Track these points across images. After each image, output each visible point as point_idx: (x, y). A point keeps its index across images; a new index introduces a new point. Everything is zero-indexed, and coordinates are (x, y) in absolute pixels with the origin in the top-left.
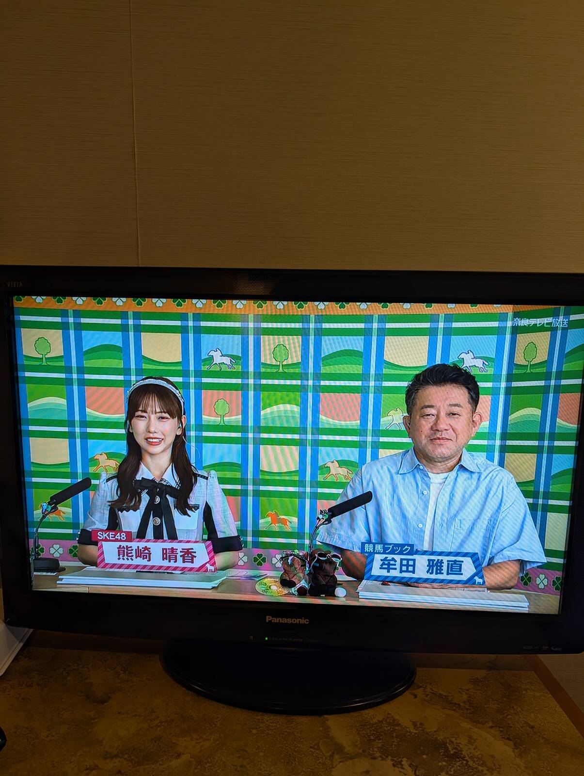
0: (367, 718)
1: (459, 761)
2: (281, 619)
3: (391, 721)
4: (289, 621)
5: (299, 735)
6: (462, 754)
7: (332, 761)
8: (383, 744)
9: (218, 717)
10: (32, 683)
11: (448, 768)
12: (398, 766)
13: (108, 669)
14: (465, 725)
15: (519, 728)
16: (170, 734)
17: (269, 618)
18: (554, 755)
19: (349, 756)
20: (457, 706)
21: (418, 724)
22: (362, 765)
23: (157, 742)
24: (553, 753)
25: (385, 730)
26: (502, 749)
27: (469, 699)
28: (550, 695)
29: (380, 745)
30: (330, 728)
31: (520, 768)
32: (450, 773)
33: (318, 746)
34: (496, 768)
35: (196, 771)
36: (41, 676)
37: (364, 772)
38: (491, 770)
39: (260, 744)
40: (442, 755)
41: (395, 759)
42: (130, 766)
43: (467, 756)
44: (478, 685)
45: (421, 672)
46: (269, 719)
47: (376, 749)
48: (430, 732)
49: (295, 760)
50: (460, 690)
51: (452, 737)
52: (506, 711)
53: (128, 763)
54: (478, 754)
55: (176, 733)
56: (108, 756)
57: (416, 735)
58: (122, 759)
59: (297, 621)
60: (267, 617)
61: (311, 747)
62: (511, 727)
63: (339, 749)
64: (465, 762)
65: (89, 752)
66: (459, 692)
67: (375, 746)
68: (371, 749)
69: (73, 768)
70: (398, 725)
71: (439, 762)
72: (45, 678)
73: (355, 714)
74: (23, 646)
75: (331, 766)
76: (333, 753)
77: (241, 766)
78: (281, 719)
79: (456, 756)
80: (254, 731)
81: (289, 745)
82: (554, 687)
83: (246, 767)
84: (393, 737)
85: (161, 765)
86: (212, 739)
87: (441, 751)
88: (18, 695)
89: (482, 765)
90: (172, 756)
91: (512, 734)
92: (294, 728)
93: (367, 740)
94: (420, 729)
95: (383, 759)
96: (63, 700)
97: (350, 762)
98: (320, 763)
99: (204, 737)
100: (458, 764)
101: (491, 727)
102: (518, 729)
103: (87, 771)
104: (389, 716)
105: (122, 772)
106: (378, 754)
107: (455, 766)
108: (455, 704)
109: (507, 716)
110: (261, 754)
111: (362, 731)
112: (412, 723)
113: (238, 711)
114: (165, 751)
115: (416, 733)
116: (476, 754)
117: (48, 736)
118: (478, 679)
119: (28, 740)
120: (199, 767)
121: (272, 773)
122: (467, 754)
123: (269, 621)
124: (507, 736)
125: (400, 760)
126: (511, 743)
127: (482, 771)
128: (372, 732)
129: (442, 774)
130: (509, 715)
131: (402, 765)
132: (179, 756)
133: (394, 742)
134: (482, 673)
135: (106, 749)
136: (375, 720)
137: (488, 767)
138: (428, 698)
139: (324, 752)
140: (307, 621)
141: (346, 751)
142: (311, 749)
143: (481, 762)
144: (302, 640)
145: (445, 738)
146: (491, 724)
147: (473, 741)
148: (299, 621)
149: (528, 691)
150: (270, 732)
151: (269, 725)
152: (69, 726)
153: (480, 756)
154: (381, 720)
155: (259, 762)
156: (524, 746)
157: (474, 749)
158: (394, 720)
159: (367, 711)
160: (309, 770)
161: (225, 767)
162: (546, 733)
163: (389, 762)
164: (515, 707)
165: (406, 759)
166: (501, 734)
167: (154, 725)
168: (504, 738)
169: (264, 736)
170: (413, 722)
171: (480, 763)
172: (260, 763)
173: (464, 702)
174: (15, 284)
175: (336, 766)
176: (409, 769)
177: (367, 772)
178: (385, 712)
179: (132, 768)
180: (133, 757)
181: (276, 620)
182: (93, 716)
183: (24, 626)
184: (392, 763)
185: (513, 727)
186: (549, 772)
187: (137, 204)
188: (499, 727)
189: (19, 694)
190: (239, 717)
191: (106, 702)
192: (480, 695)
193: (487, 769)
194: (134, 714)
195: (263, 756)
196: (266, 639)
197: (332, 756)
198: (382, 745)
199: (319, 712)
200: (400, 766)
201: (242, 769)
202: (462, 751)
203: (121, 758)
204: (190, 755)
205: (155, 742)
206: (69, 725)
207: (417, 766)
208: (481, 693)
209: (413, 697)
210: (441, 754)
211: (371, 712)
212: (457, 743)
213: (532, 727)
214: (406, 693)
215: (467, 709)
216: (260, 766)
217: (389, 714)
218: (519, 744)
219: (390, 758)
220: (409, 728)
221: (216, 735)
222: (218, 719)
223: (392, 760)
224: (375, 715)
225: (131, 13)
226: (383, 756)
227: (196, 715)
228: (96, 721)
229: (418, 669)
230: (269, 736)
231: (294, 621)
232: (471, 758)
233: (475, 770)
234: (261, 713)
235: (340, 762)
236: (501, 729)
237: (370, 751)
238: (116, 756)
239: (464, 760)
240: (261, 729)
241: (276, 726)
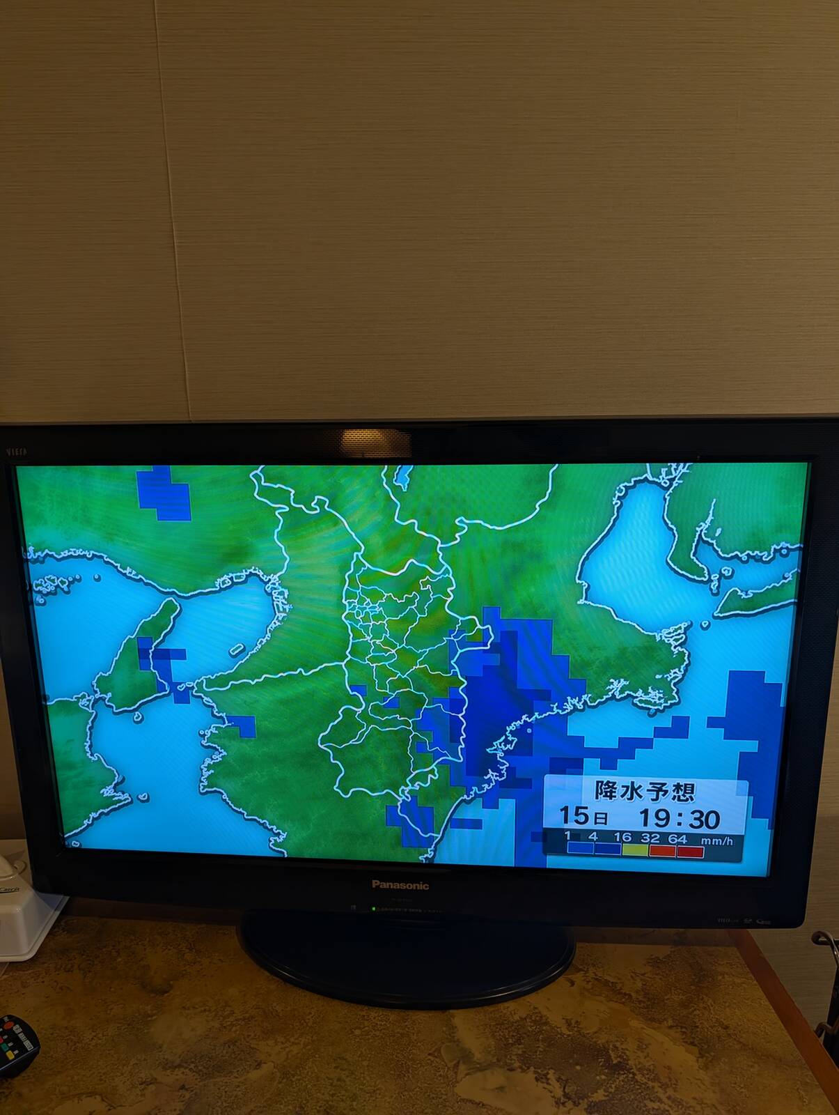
0: (505, 1014)
1: (623, 1074)
2: (391, 884)
3: (538, 1018)
4: (403, 886)
5: (415, 1038)
6: (628, 1064)
7: (456, 1073)
8: (524, 1050)
9: (310, 1013)
10: (72, 967)
11: (608, 1083)
12: (542, 1080)
13: (169, 947)
14: (634, 1023)
15: (707, 1028)
16: (249, 1036)
17: (376, 883)
18: (752, 1066)
19: (478, 1066)
20: (627, 997)
21: (573, 1022)
22: (496, 1078)
23: (231, 1047)
24: (750, 1063)
25: (529, 1031)
26: (681, 1057)
27: (644, 987)
28: (755, 982)
29: (520, 1052)
30: (456, 1027)
31: (704, 1085)
32: (610, 1090)
33: (440, 1052)
34: (671, 1084)
35: (280, 1086)
36: (84, 957)
37: (497, 1089)
38: (664, 1086)
39: (363, 1050)
40: (602, 1066)
41: (539, 1071)
42: (196, 1079)
43: (634, 1067)
44: (658, 967)
45: (582, 949)
46: (376, 1015)
47: (513, 1057)
48: (588, 1034)
49: (409, 1072)
50: (633, 975)
51: (617, 1041)
52: (693, 1005)
53: (194, 1076)
54: (649, 1064)
55: (255, 1035)
56: (168, 1066)
57: (570, 1038)
58: (187, 1070)
59: (413, 886)
60: (374, 881)
61: (429, 1054)
62: (697, 1027)
63: (466, 1056)
64: (631, 1075)
65: (145, 1060)
66: (632, 977)
67: (514, 1053)
68: (508, 1057)
69: (125, 1082)
70: (546, 1023)
71: (597, 1075)
72: (89, 960)
73: (490, 1009)
74: (60, 914)
75: (454, 1080)
76: (458, 1063)
77: (339, 1080)
78: (393, 1015)
79: (620, 1067)
80: (357, 1032)
81: (402, 1051)
82: (761, 970)
83: (345, 1081)
84: (538, 1040)
85: (237, 1078)
86: (302, 1043)
87: (600, 1060)
88: (56, 984)
89: (653, 1080)
90: (251, 1065)
91: (698, 1037)
92: (409, 1028)
93: (504, 1045)
94: (576, 1029)
95: (523, 1071)
96: (112, 989)
97: (479, 1074)
98: (440, 1076)
99: (292, 1040)
100: (621, 1078)
101: (671, 1027)
102: (706, 1030)
103: (143, 1086)
104: (537, 1011)
105: (186, 1087)
106: (517, 1064)
107: (618, 1081)
108: (625, 994)
109: (693, 1011)
110: (365, 1063)
111: (498, 1032)
112: (564, 1021)
113: (336, 1003)
114: (241, 1060)
115: (569, 1036)
116: (647, 1065)
117: (92, 1039)
118: (658, 958)
119: (68, 1043)
120: (285, 1080)
121: (377, 1089)
122: (635, 1065)
123: (376, 886)
124: (692, 1040)
125: (545, 1072)
126: (696, 1050)
127: (653, 1087)
128: (511, 1034)
129: (599, 1091)
130: (695, 1010)
131: (548, 1079)
132: (259, 1065)
133: (538, 1047)
134: (663, 951)
135: (166, 1057)
136: (516, 1017)
137: (660, 1083)
138: (589, 986)
139: (446, 1061)
140: (426, 887)
141: (475, 1059)
142: (430, 1057)
143: (653, 1075)
144: (420, 911)
145: (607, 1042)
146: (670, 1022)
147: (644, 1046)
148: (416, 886)
149: (726, 976)
150: (377, 1033)
151: (377, 1024)
152: (120, 1025)
153: (652, 1067)
154: (524, 1016)
155: (361, 1073)
156: (712, 1054)
157: (645, 1058)
158: (541, 1017)
159: (506, 1005)
160: (426, 1085)
161: (318, 1081)
162: (744, 1035)
163: (531, 1075)
164: (706, 999)
165: (553, 1071)
166: (684, 1037)
167: (229, 1023)
168: (686, 1042)
169: (369, 1039)
170: (567, 1020)
171: (652, 1077)
172: (362, 1075)
173: (637, 992)
174: (17, 451)
175: (461, 1080)
176: (557, 1085)
177: (501, 1088)
178: (530, 1006)
179: (199, 1082)
180: (200, 1068)
181: (385, 885)
182: (149, 1012)
183: (59, 893)
184: (535, 1076)
185: (700, 1027)
186: (743, 1090)
187: (180, 317)
188: (682, 1027)
189: (55, 981)
190: (338, 1013)
191: (167, 992)
192: (660, 981)
193: (659, 1084)
194: (203, 1009)
195: (367, 1066)
196: (374, 909)
197: (457, 1066)
198: (523, 1052)
199: (443, 1007)
200: (544, 1080)
201: (339, 1083)
202: (629, 1060)
203: (186, 1068)
204: (273, 1064)
205: (229, 1047)
206: (120, 1023)
207: (567, 1081)
208: (661, 979)
209: (570, 984)
210: (601, 1064)
211: (511, 1005)
212: (622, 1049)
213: (726, 1028)
214: (561, 979)
215: (640, 1002)
216: (362, 1079)
217: (535, 1008)
218: (705, 1049)
219: (532, 1069)
220: (560, 1028)
221: (308, 1037)
222: (311, 1015)
223: (535, 1072)
224: (515, 1010)
225: (159, 44)
226: (524, 1067)
227: (282, 1010)
228: (154, 1018)
229: (579, 945)
230: (377, 1038)
231: (409, 886)
232: (640, 1070)
233: (643, 1086)
234: (366, 1008)
235: (467, 1074)
236: (684, 1030)
237: (508, 1061)
238: (179, 1066)
239: (630, 1073)
240: (367, 1028)
241: (385, 1024)
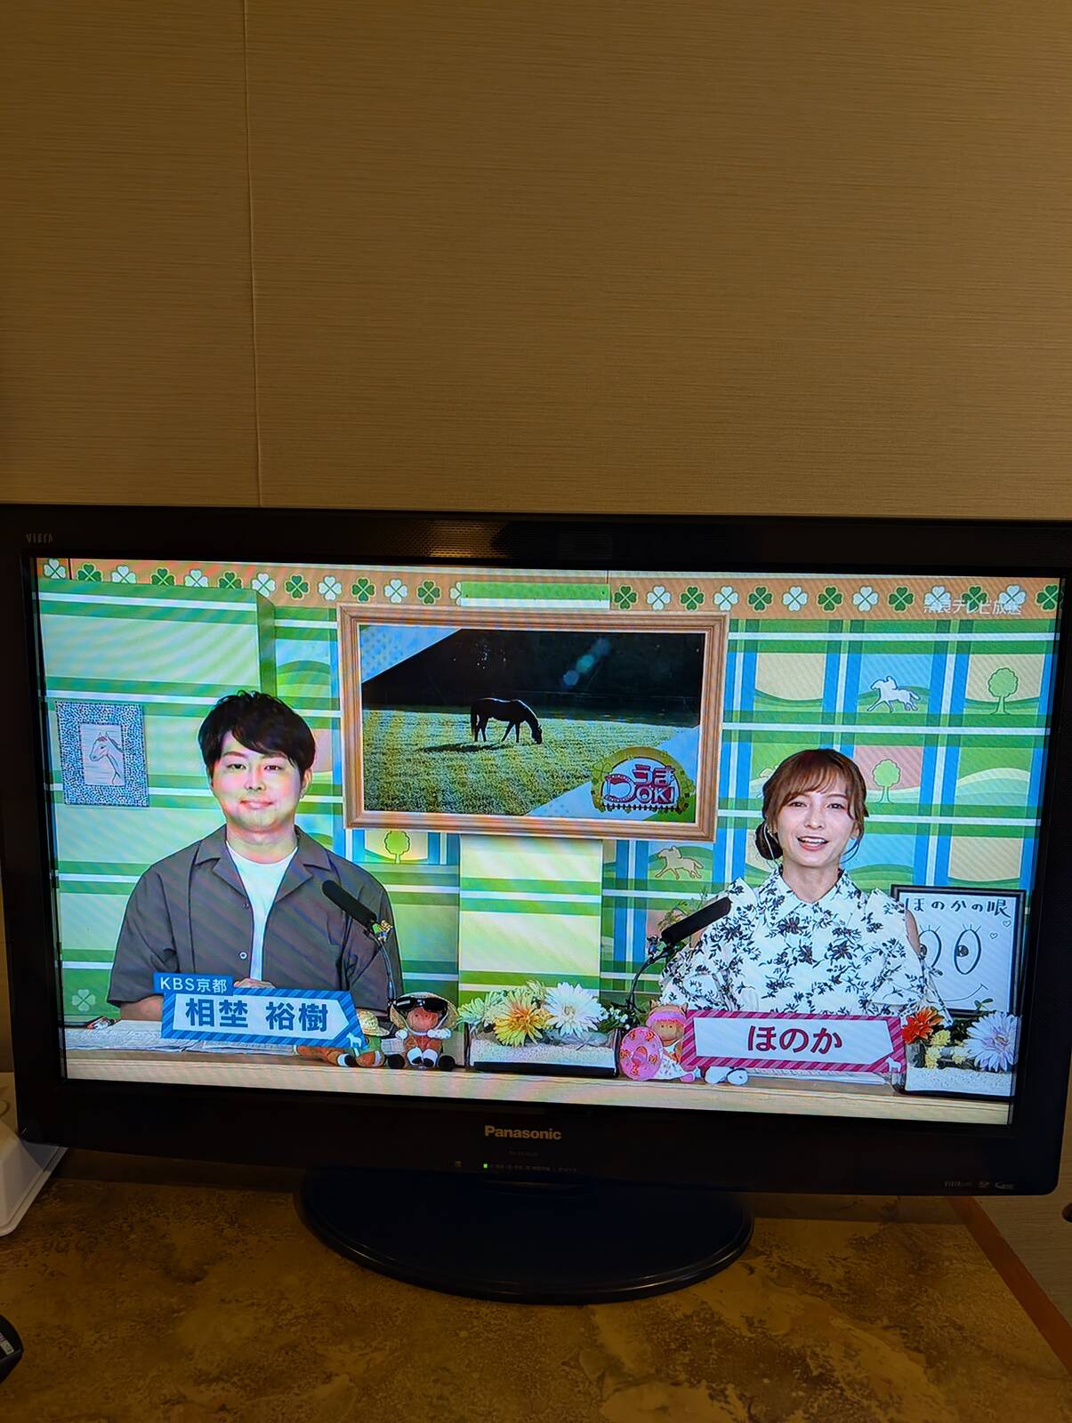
0: (664, 1310)
1: (828, 1390)
2: (510, 1131)
3: (707, 1316)
4: (526, 1134)
5: (543, 1341)
6: (833, 1377)
7: (601, 1389)
8: (692, 1358)
9: (399, 1309)
10: (67, 1246)
11: (807, 1402)
12: (719, 1398)
13: (202, 1221)
14: (839, 1322)
15: (935, 1329)
16: (314, 1339)
17: (490, 1129)
18: (999, 1379)
19: (630, 1379)
20: (825, 1288)
21: (755, 1320)
22: (655, 1395)
23: (290, 1353)
24: (996, 1376)
25: (697, 1333)
26: (903, 1367)
27: (848, 1275)
28: (994, 1269)
29: (686, 1360)
30: (598, 1328)
31: (938, 1404)
32: (811, 1411)
33: (577, 1360)
34: (893, 1403)
35: (359, 1405)
36: (83, 1232)
37: (658, 1409)
38: (884, 1406)
39: (472, 1358)
40: (798, 1379)
41: (714, 1385)
42: (242, 1397)
43: (841, 1380)
44: (864, 1250)
45: (761, 1226)
46: (487, 1311)
47: (678, 1368)
48: (777, 1336)
49: (536, 1387)
50: (831, 1260)
51: (816, 1346)
52: (914, 1299)
53: (238, 1392)
54: (862, 1375)
55: (323, 1338)
56: (203, 1379)
57: (752, 1342)
58: (229, 1384)
59: (540, 1135)
60: (487, 1127)
61: (564, 1364)
62: (922, 1327)
63: (613, 1366)
64: (838, 1391)
65: (169, 1371)
66: (830, 1262)
67: (679, 1362)
68: (671, 1367)
69: (141, 1400)
70: (720, 1322)
71: (792, 1390)
72: (90, 1237)
73: (644, 1303)
74: (50, 1177)
75: (599, 1398)
76: (603, 1374)
77: (440, 1397)
78: (511, 1312)
79: (822, 1380)
80: (463, 1334)
81: (526, 1359)
82: (999, 1254)
83: (448, 1400)
84: (710, 1345)
85: (298, 1395)
86: (387, 1348)
87: (796, 1371)
88: (44, 1268)
89: (868, 1397)
90: (317, 1378)
91: (923, 1341)
92: (533, 1329)
93: (665, 1351)
94: (759, 1330)
95: (692, 1385)
96: (123, 1276)
97: (633, 1390)
98: (579, 1392)
99: (374, 1344)
100: (825, 1394)
101: (886, 1328)
102: (934, 1332)
103: (166, 1406)
104: (705, 1306)
105: (228, 1407)
106: (683, 1377)
107: (820, 1398)
108: (822, 1285)
109: (915, 1307)
110: (475, 1375)
111: (656, 1333)
112: (744, 1320)
113: (432, 1293)
114: (304, 1370)
115: (751, 1339)
116: (859, 1377)
117: (95, 1342)
118: (863, 1238)
119: (60, 1348)
120: (364, 1399)
121: (494, 1410)
122: (843, 1377)
123: (490, 1134)
124: (915, 1345)
125: (722, 1386)
126: (922, 1357)
127: (869, 1407)
128: (673, 1336)
129: (796, 1412)
130: (918, 1304)
131: (726, 1397)
132: (329, 1378)
133: (711, 1354)
134: (869, 1229)
135: (199, 1367)
136: (679, 1315)
137: (878, 1401)
138: (774, 1274)
139: (587, 1373)
140: (557, 1135)
141: (625, 1370)
142: (566, 1368)
143: (868, 1391)
144: (548, 1169)
145: (803, 1347)
146: (886, 1322)
147: (853, 1353)
148: (544, 1135)
149: (954, 1261)
150: (491, 1335)
151: (490, 1323)
152: (134, 1324)
153: (865, 1381)
154: (689, 1313)
155: (471, 1389)
156: (945, 1363)
157: (856, 1368)
158: (712, 1314)
159: (665, 1298)
160: (560, 1405)
161: (410, 1399)
162: (984, 1338)
163: (703, 1391)
164: (930, 1290)
165: (733, 1386)
166: (905, 1340)
167: (286, 1322)
168: (907, 1347)
169: (479, 1343)
170: (747, 1318)
171: (866, 1393)
172: (472, 1392)
173: (839, 1282)
174: (39, 538)
175: (608, 1398)
176: (739, 1404)
177: (664, 1409)
178: (697, 1299)
179: (246, 1400)
180: (247, 1382)
181: (502, 1133)
182: (175, 1307)
183: (53, 1142)
184: (708, 1392)
185: (926, 1328)
186: (989, 1410)
188: (901, 1328)
189: (44, 1265)
190: (436, 1309)
191: (198, 1279)
192: (868, 1268)
193: (877, 1403)
194: (249, 1302)
195: (479, 1379)
196: (485, 1166)
197: (601, 1378)
198: (690, 1360)
199: (580, 1301)
200: (722, 1398)
201: (441, 1402)
202: (834, 1371)
203: (227, 1382)
204: (348, 1377)
205: (287, 1353)
206: (134, 1321)
207: (752, 1399)
208: (869, 1265)
209: (748, 1272)
210: (797, 1376)
211: (670, 1299)
212: (824, 1356)
213: (960, 1328)
214: (736, 1265)
215: (843, 1295)
216: (472, 1397)
217: (703, 1303)
218: (935, 1357)
219: (704, 1382)
220: (739, 1328)
221: (395, 1340)
222: (398, 1312)
223: (708, 1387)
224: (677, 1305)
226: (692, 1380)
227: (359, 1305)
228: (181, 1314)
229: (758, 1221)
230: (490, 1342)
231: (535, 1135)
232: (849, 1384)
233: (856, 1405)
234: (474, 1301)
235: (617, 1390)
236: (904, 1331)
237: (670, 1372)
238: (217, 1379)
239: (837, 1388)
240: (475, 1329)
241: (501, 1324)
